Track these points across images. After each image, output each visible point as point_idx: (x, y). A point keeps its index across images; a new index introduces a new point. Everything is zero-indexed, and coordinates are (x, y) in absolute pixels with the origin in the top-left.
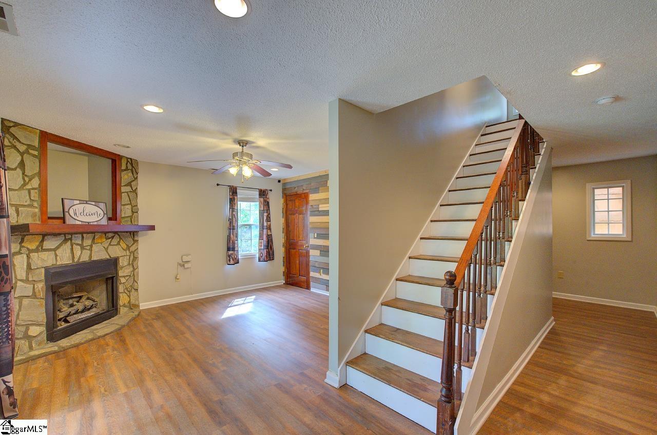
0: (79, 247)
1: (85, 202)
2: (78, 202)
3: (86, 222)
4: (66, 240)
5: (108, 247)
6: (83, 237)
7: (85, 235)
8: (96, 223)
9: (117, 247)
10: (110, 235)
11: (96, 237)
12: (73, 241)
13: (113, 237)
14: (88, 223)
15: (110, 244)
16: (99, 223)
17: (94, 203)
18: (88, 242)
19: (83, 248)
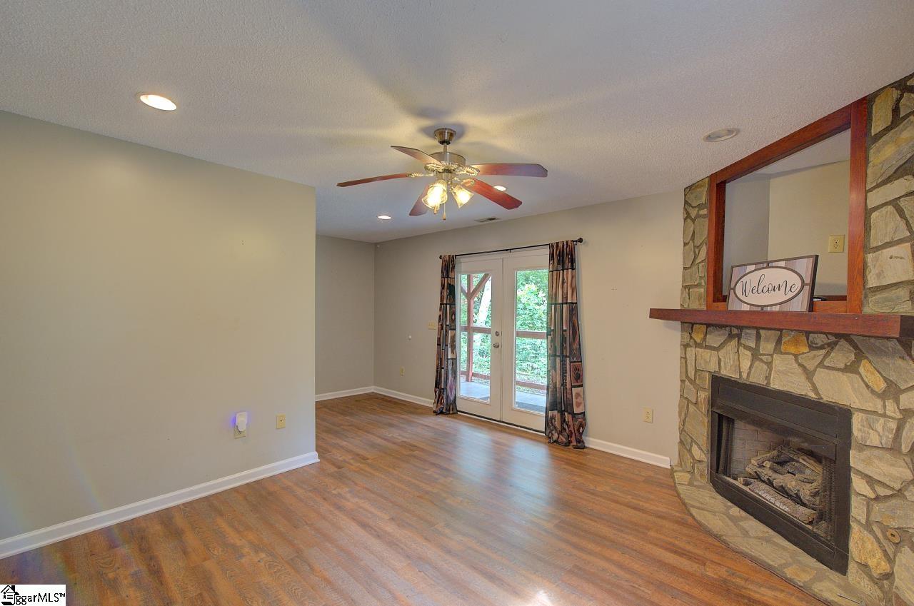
0: (749, 353)
1: (765, 265)
2: (753, 267)
3: (758, 306)
4: (731, 336)
5: (815, 370)
6: (758, 337)
7: (762, 332)
8: (776, 309)
9: (844, 378)
10: (820, 339)
11: (784, 340)
12: (742, 341)
13: (832, 346)
14: (763, 307)
15: (821, 365)
16: (786, 308)
17: (782, 264)
18: (767, 347)
19: (756, 355)
